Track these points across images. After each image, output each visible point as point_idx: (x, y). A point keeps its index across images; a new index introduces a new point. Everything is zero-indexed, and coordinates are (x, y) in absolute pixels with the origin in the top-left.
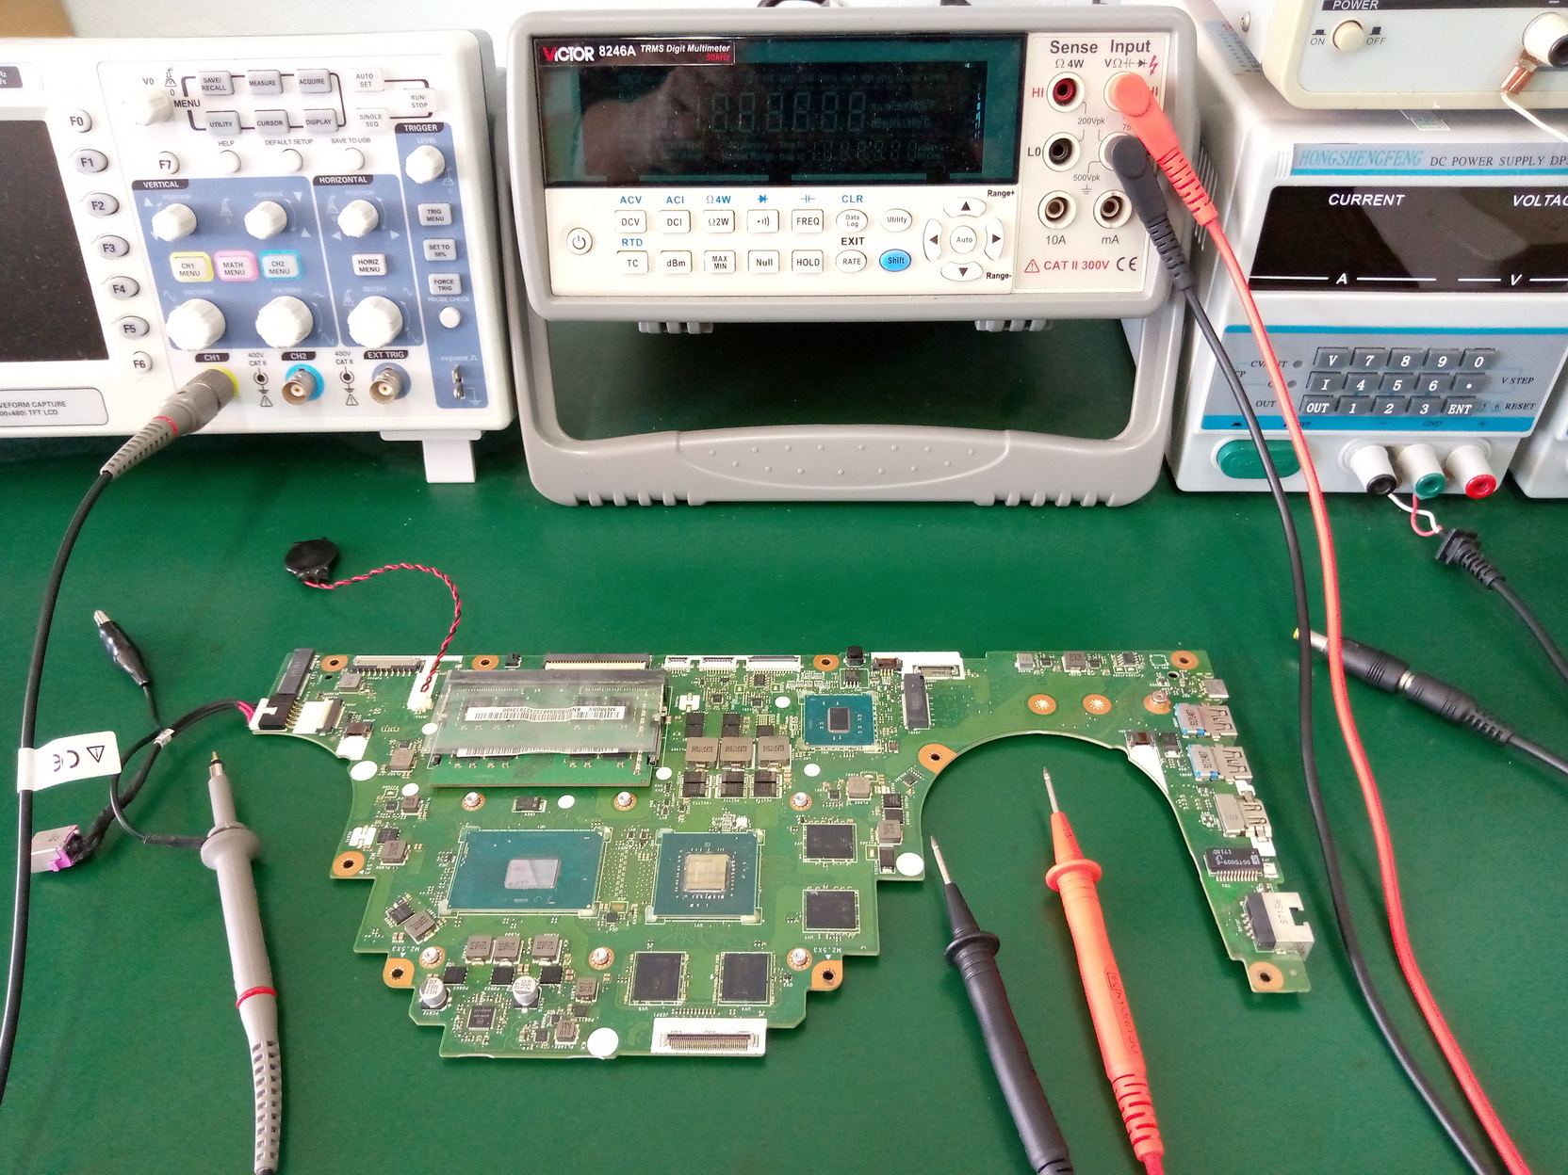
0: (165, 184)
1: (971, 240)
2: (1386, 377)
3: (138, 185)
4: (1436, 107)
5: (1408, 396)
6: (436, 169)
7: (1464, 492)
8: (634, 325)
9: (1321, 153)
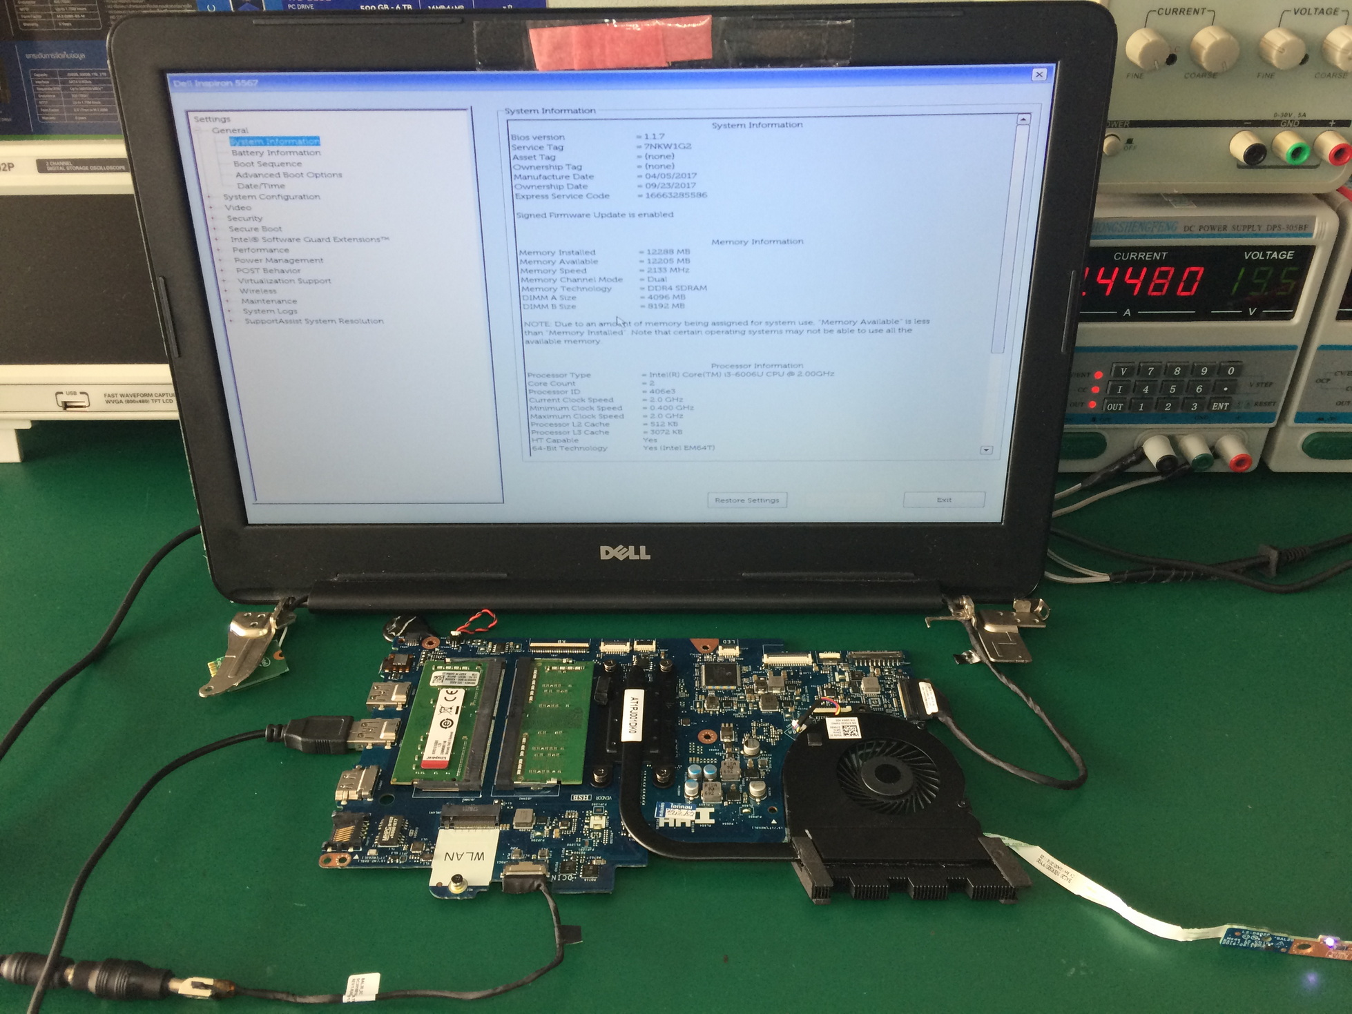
5: (1181, 397)
7: (1231, 469)
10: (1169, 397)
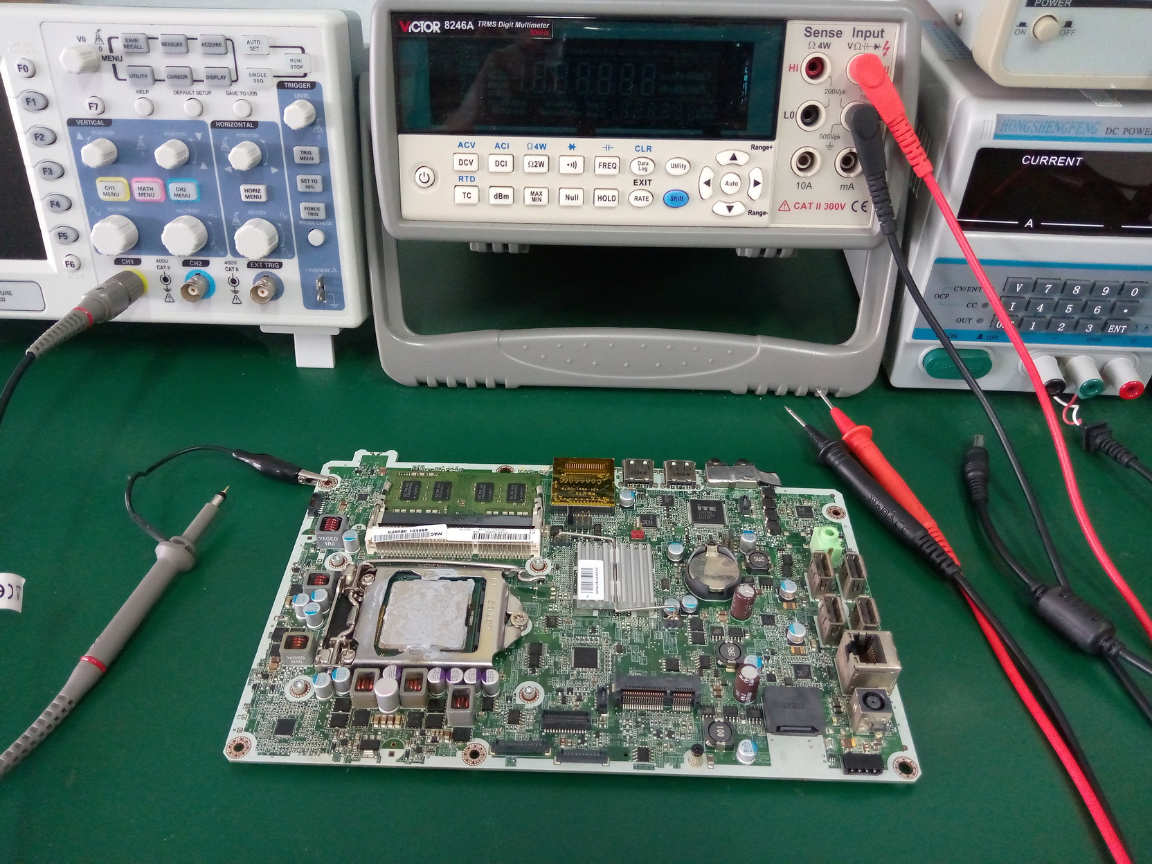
0: (93, 123)
1: (737, 184)
2: (1061, 302)
3: (72, 122)
4: (1113, 87)
5: (1076, 317)
6: (308, 118)
7: (1117, 393)
8: (467, 244)
9: (1018, 123)
10: (1064, 317)
